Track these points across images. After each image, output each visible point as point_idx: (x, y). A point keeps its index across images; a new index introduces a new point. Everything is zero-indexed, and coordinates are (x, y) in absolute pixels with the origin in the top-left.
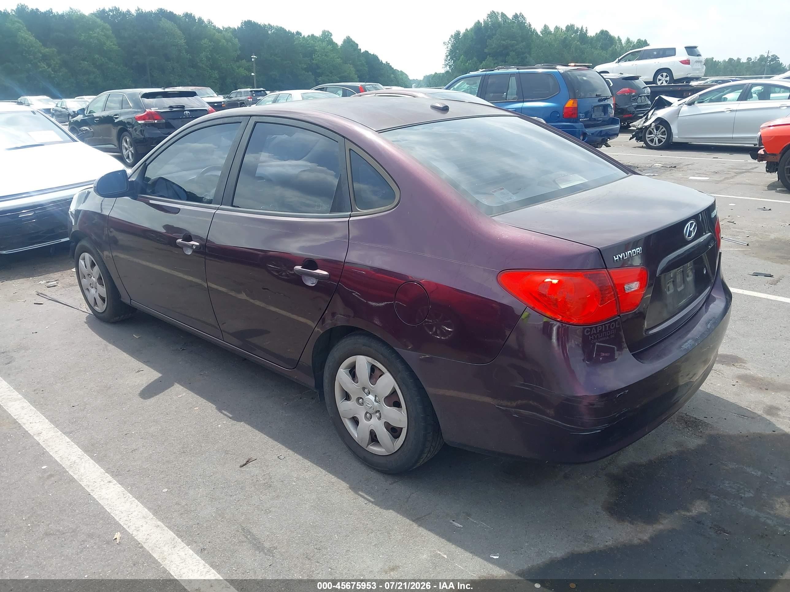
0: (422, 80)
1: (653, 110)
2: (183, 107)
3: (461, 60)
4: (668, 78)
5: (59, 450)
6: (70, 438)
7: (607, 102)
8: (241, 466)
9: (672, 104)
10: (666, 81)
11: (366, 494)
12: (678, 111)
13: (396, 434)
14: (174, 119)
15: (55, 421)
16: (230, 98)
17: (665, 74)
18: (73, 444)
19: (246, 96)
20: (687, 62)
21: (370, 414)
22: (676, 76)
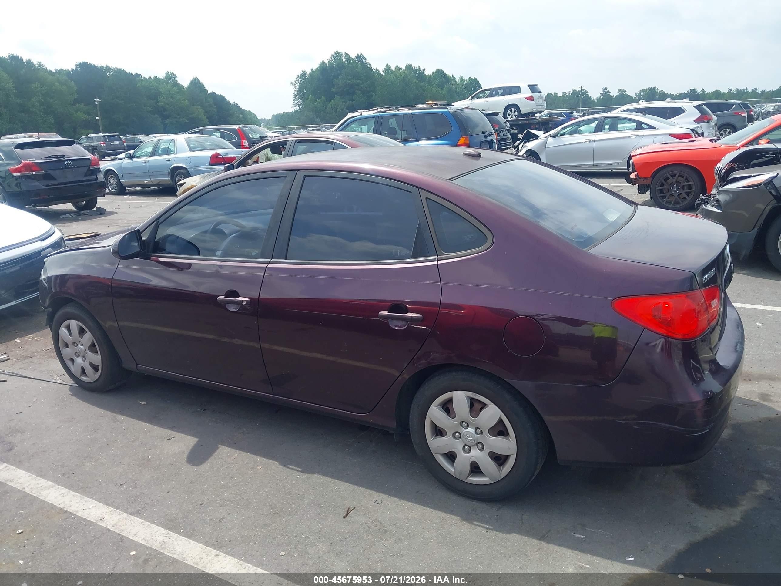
0: (270, 119)
1: (523, 143)
2: (64, 156)
3: (309, 99)
4: (517, 112)
5: (137, 532)
6: (141, 518)
7: (490, 138)
8: (344, 517)
9: (539, 137)
10: (515, 116)
11: (482, 523)
12: (545, 143)
13: (500, 462)
14: (55, 170)
15: (112, 504)
16: (80, 143)
17: (513, 109)
18: (149, 523)
19: (98, 141)
20: (531, 99)
21: (469, 447)
22: (524, 111)
